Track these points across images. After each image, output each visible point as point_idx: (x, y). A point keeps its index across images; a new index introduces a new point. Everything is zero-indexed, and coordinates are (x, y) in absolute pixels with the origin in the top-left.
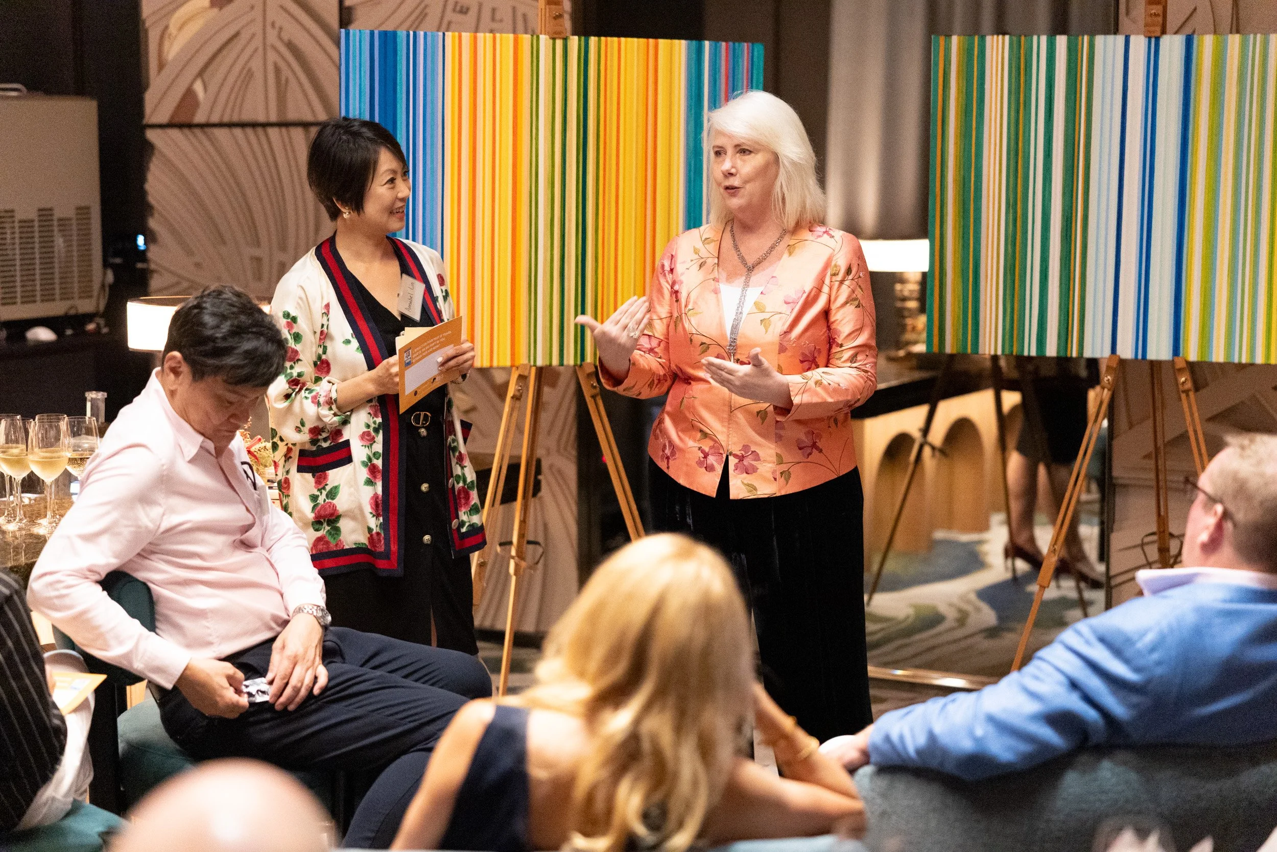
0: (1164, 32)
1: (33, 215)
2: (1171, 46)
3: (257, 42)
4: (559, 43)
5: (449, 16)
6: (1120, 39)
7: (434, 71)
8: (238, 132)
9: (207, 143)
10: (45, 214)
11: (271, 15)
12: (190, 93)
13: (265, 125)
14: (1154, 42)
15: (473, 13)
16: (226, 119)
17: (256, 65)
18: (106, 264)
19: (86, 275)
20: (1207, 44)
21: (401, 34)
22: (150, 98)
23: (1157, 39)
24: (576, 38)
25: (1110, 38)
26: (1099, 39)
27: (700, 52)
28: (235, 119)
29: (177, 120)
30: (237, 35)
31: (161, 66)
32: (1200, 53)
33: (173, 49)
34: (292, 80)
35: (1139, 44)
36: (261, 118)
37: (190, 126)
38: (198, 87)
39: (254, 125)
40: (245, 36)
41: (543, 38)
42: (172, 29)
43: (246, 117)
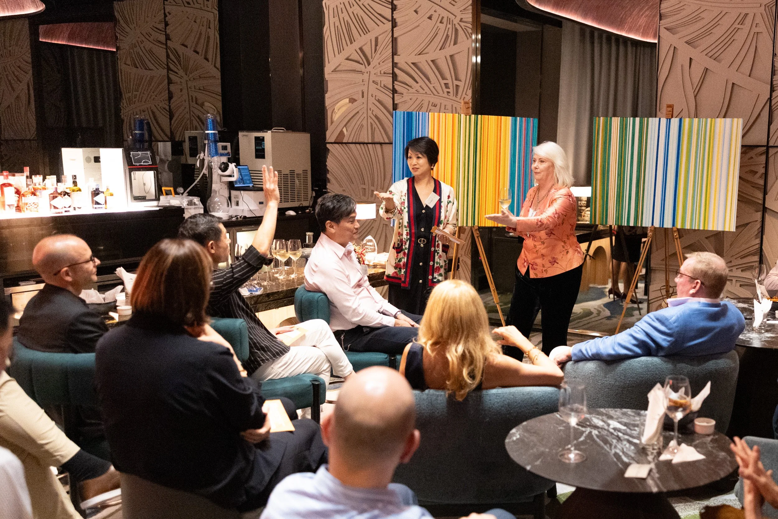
0: (672, 117)
1: (288, 172)
2: (675, 122)
3: (365, 115)
4: (468, 117)
5: (430, 107)
6: (657, 119)
7: (425, 126)
8: (358, 145)
9: (347, 148)
10: (292, 172)
11: (370, 106)
12: (342, 132)
13: (367, 143)
14: (669, 120)
15: (438, 106)
16: (354, 141)
17: (364, 123)
18: (313, 190)
19: (306, 194)
20: (686, 121)
21: (414, 113)
22: (328, 133)
23: (670, 119)
24: (474, 115)
25: (654, 119)
26: (650, 119)
27: (516, 121)
28: (357, 141)
29: (337, 141)
30: (358, 112)
31: (332, 122)
32: (684, 125)
33: (336, 117)
34: (377, 129)
35: (664, 121)
36: (366, 141)
37: (342, 143)
38: (345, 130)
39: (363, 143)
40: (361, 113)
41: (462, 115)
42: (336, 110)
43: (361, 140)
